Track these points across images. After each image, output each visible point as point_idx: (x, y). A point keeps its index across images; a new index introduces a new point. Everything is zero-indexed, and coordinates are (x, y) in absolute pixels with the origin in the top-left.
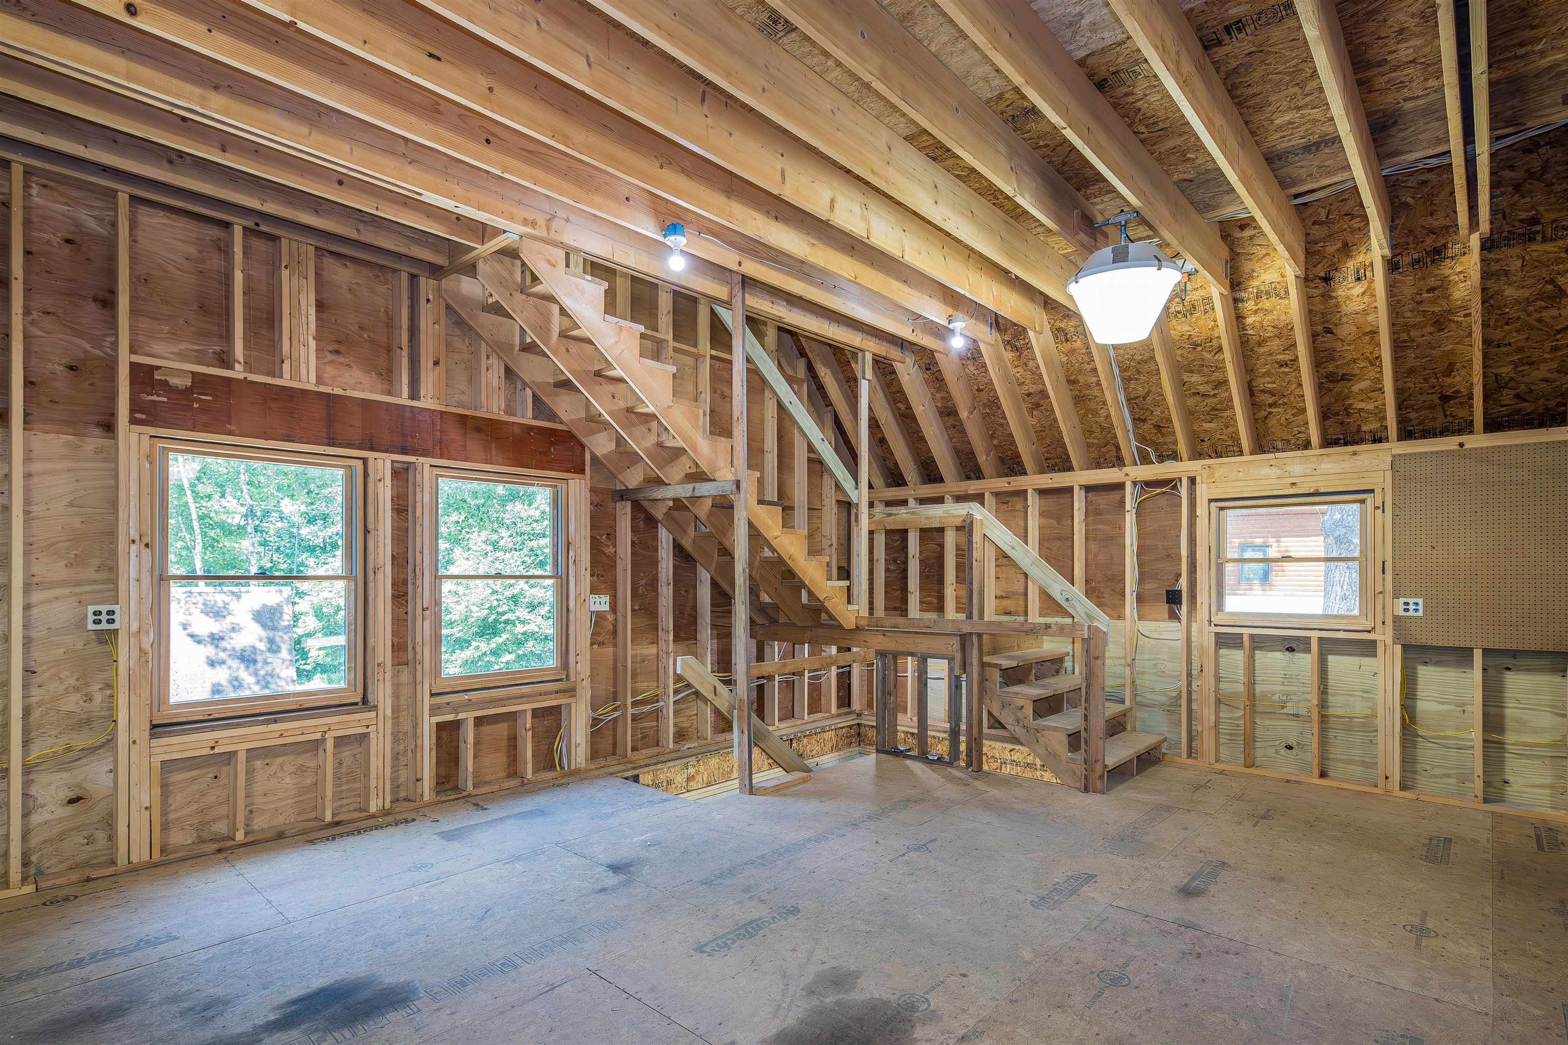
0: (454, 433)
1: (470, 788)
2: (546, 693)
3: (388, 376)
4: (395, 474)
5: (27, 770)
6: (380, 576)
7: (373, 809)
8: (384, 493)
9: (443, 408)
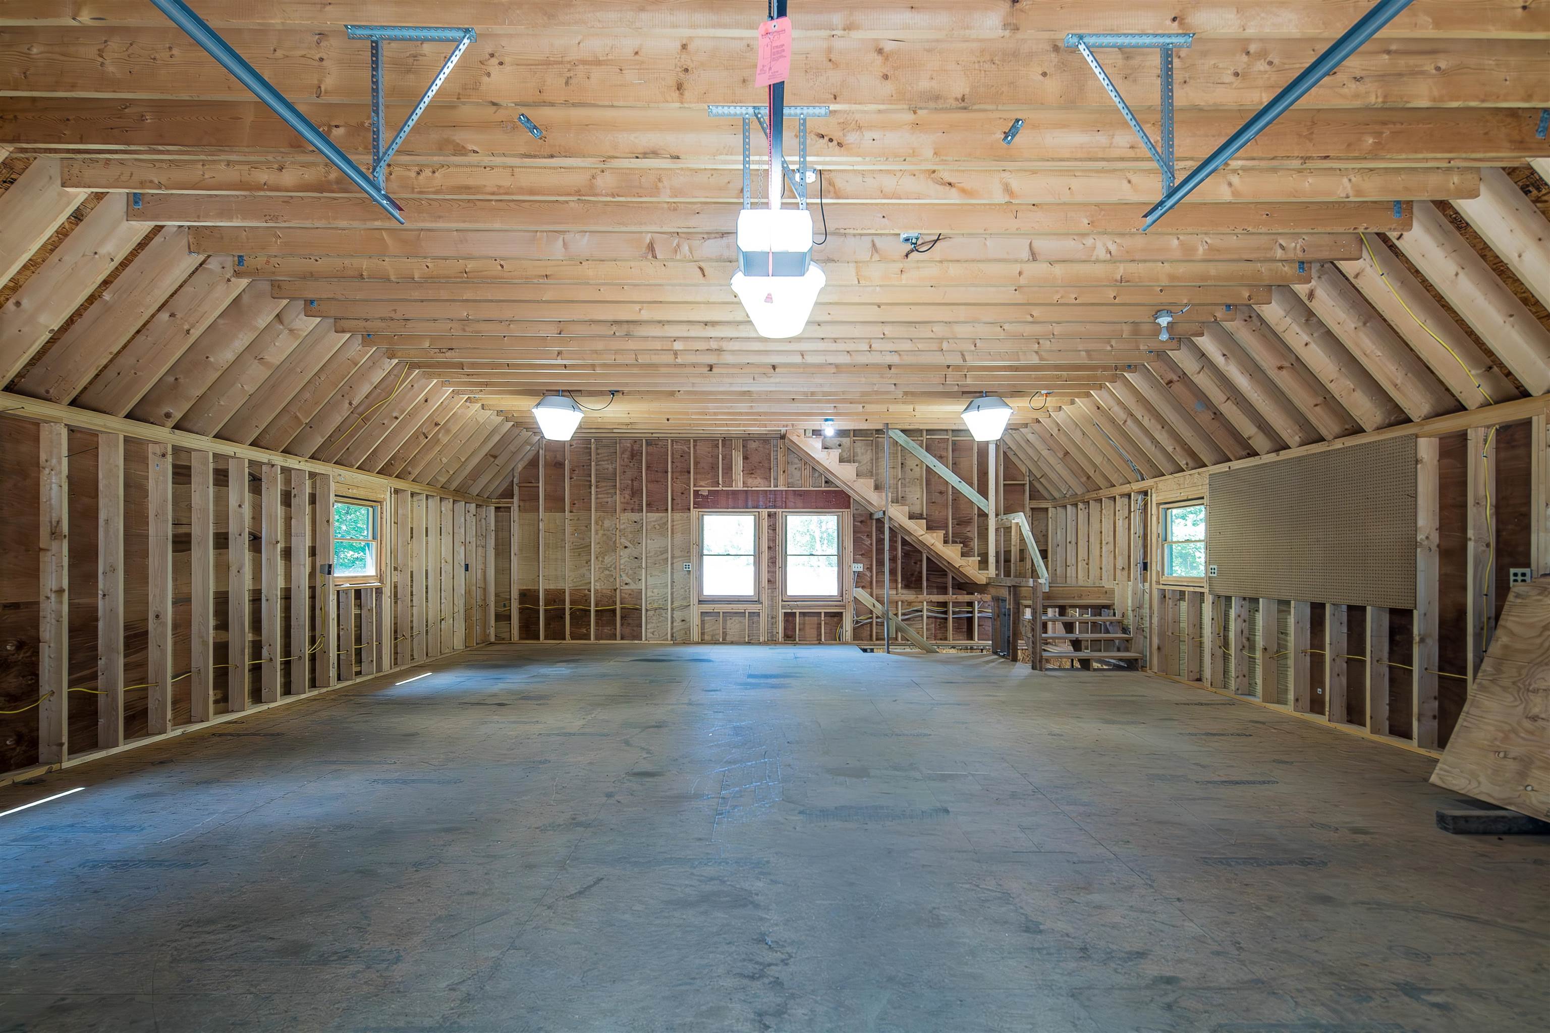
0: (791, 498)
1: (797, 640)
2: (831, 606)
3: (768, 479)
4: (769, 515)
5: (673, 610)
6: (763, 554)
7: (761, 641)
8: (765, 524)
9: (787, 489)
